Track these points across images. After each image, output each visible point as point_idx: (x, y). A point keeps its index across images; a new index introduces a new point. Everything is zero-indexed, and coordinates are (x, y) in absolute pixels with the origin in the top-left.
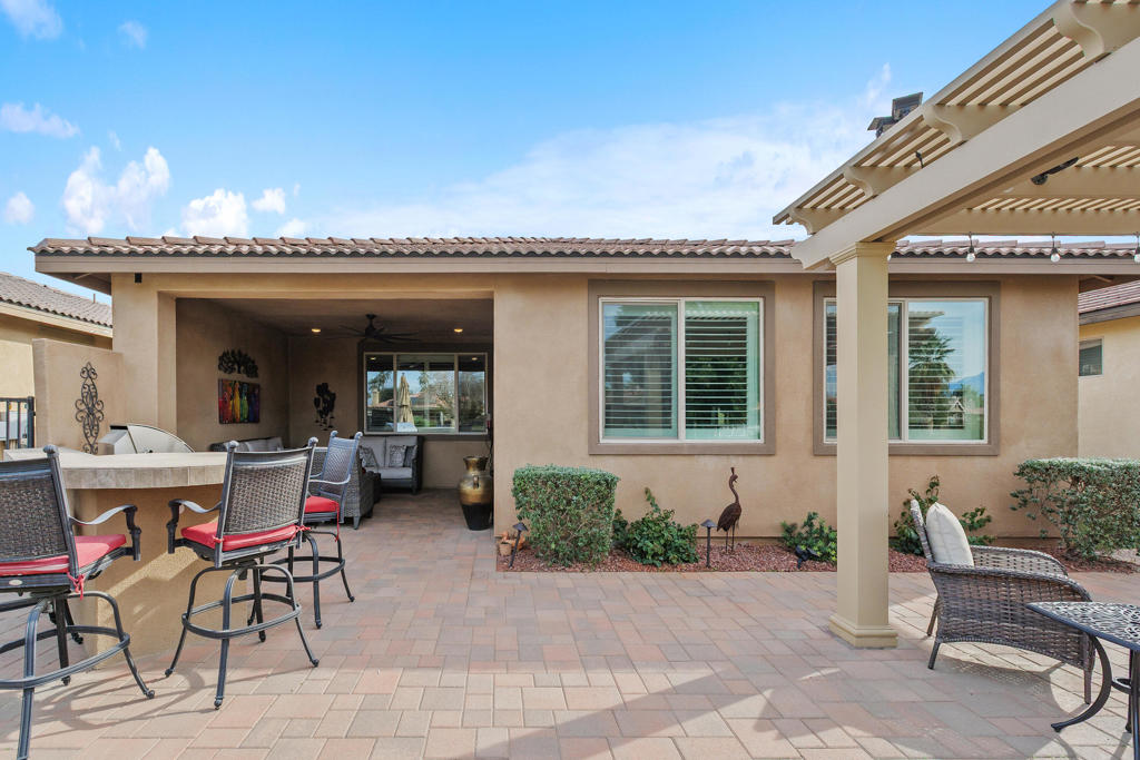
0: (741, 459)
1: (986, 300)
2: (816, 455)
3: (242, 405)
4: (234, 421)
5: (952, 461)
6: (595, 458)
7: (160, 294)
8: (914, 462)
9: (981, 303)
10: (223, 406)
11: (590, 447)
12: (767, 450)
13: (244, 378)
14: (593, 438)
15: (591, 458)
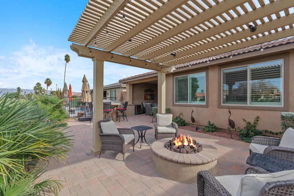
0: (201, 108)
1: (283, 59)
2: (219, 108)
3: (149, 97)
4: (147, 99)
5: (267, 112)
6: (174, 107)
7: (129, 84)
8: (251, 111)
9: (282, 61)
10: (145, 97)
11: (173, 105)
12: (207, 106)
13: (150, 93)
14: (173, 103)
15: (173, 107)
